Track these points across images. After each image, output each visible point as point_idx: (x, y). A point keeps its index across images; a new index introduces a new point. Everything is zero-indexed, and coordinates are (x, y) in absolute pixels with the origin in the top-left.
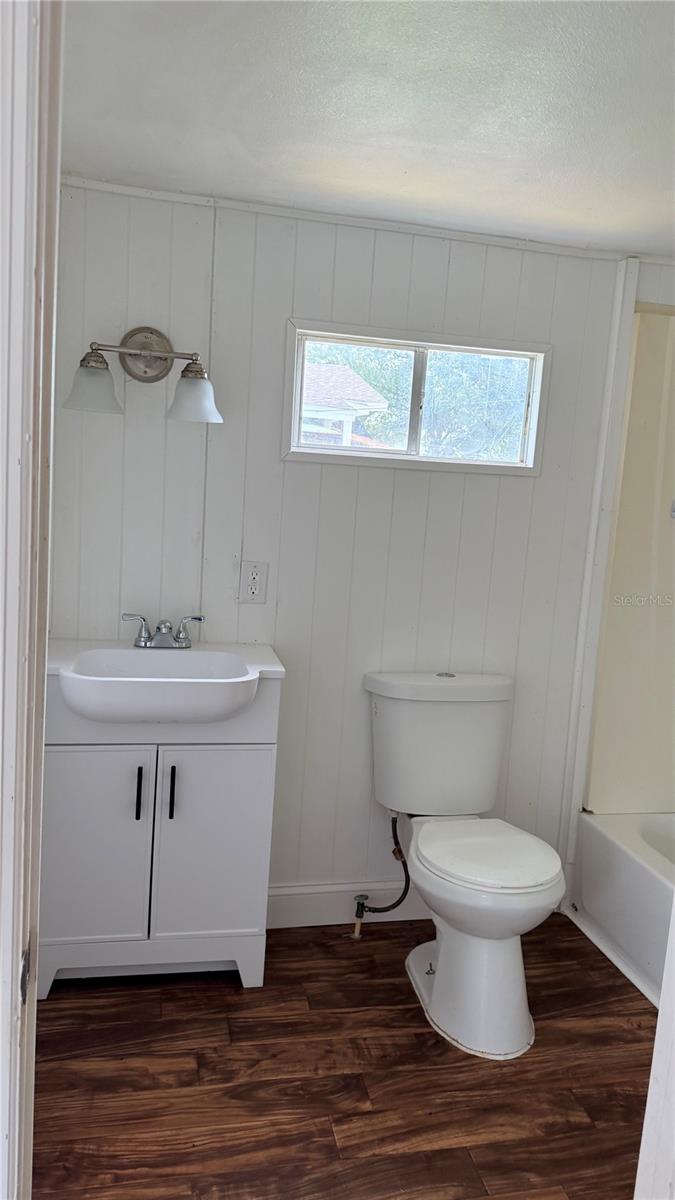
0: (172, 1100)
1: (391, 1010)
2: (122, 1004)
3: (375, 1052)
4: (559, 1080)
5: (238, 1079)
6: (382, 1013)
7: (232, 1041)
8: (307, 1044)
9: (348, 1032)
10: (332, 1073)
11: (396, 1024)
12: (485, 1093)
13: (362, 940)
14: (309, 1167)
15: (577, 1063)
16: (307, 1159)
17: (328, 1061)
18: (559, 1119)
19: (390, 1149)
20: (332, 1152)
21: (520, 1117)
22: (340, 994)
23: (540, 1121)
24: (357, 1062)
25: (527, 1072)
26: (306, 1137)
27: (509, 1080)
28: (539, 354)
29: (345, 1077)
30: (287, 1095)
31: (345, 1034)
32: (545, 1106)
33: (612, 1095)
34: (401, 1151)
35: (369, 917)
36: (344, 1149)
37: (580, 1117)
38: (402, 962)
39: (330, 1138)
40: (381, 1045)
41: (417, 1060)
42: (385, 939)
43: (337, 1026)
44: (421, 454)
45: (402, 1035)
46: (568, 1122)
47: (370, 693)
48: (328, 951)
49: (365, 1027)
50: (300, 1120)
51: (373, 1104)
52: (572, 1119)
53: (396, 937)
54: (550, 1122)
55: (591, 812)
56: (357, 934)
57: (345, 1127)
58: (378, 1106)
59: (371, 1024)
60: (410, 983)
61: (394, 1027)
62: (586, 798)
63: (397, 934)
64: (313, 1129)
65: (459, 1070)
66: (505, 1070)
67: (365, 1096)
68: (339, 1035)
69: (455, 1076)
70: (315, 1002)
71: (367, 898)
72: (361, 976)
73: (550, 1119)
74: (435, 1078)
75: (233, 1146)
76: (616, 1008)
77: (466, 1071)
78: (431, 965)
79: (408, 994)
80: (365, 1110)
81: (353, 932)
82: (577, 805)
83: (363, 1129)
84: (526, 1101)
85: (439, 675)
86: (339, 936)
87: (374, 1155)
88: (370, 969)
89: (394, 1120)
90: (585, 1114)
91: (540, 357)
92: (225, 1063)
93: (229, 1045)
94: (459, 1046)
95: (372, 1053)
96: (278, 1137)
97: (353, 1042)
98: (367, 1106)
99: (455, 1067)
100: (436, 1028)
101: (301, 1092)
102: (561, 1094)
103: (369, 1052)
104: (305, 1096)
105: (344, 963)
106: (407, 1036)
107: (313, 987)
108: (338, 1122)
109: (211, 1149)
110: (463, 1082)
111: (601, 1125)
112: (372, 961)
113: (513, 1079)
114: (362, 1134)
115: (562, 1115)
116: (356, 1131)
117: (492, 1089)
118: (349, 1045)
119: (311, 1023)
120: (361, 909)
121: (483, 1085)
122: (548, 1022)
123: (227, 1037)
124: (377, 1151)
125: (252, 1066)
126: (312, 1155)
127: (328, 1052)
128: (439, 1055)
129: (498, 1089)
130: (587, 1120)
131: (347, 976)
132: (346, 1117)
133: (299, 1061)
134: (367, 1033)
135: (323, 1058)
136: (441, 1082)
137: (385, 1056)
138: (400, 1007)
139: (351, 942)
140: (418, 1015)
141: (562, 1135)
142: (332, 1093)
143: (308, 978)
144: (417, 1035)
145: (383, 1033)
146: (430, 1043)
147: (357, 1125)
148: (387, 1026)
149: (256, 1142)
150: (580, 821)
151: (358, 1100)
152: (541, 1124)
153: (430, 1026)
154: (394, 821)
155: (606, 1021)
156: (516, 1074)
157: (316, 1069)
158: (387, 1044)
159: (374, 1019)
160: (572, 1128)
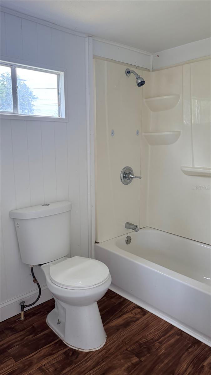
1: (50, 346)
3: (51, 370)
4: (122, 347)
6: (46, 349)
9: (36, 365)
11: (54, 352)
12: (99, 367)
13: (26, 319)
15: (124, 337)
18: (129, 364)
21: (116, 370)
22: (26, 348)
23: (123, 368)
25: (110, 349)
27: (105, 357)
28: (62, 72)
31: (35, 367)
32: (122, 361)
33: (140, 345)
35: (26, 309)
37: (135, 360)
38: (45, 323)
40: (52, 365)
41: (69, 364)
42: (34, 315)
43: (30, 365)
44: (19, 114)
45: (59, 355)
46: (132, 364)
47: (14, 219)
48: (14, 330)
49: (42, 359)
52: (133, 362)
53: (38, 314)
54: (127, 367)
55: (99, 243)
56: (22, 318)
59: (44, 356)
60: (52, 331)
61: (54, 354)
62: (96, 238)
63: (39, 311)
65: (86, 361)
66: (102, 352)
68: (33, 369)
69: (86, 365)
70: (16, 358)
71: (24, 302)
72: (31, 336)
73: (126, 366)
74: (78, 370)
76: (125, 310)
77: (89, 360)
78: (58, 320)
79: (52, 336)
81: (21, 317)
82: (94, 241)
84: (115, 362)
85: (43, 205)
86: (15, 322)
88: (34, 331)
90: (136, 357)
91: (62, 74)
94: (82, 351)
95: (50, 370)
97: (40, 369)
99: (84, 361)
100: (70, 346)
102: (125, 353)
103: (49, 370)
105: (22, 333)
106: (61, 355)
107: (11, 351)
110: (90, 365)
111: (142, 359)
112: (33, 327)
113: (107, 356)
115: (129, 362)
117: (102, 363)
118: (39, 372)
119: (19, 368)
120: (23, 307)
121: (98, 364)
122: (107, 325)
128: (76, 358)
129: (104, 362)
130: (138, 359)
131: (25, 339)
134: (44, 362)
136: (82, 370)
137: (56, 370)
138: (53, 343)
139: (22, 322)
140: (61, 344)
141: (133, 371)
143: (9, 347)
144: (64, 353)
145: (50, 358)
146: (71, 354)
148: (51, 354)
150: (95, 246)
152: (124, 370)
153: (68, 347)
154: (32, 269)
155: (125, 316)
156: (106, 353)
158: (54, 363)
159: (44, 354)
160: (135, 365)
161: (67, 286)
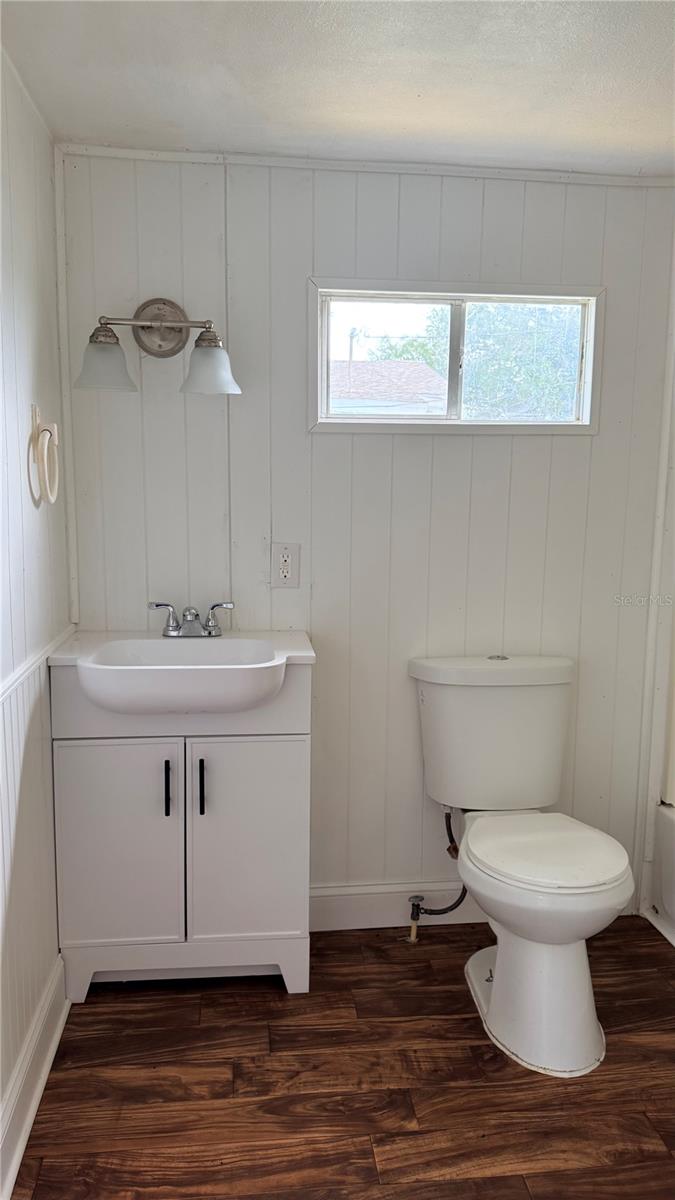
0: (203, 1113)
1: (447, 1020)
2: (161, 1009)
3: (425, 1066)
4: (632, 1101)
5: (275, 1091)
6: (435, 1023)
7: (271, 1050)
8: (352, 1055)
9: (396, 1043)
10: (377, 1087)
11: (450, 1035)
12: (545, 1114)
13: (419, 943)
14: (345, 1192)
15: (652, 1083)
16: (342, 1183)
17: (372, 1074)
18: (630, 1147)
19: (436, 1175)
20: (371, 1176)
21: (587, 1143)
22: (391, 1002)
23: (609, 1148)
24: (404, 1076)
25: (596, 1091)
26: (343, 1158)
27: (572, 1100)
28: (591, 299)
29: (392, 1092)
30: (327, 1110)
31: (395, 1045)
32: (615, 1131)
34: (448, 1177)
35: (426, 920)
36: (385, 1172)
37: (655, 1145)
38: (461, 968)
39: (371, 1160)
40: (431, 1058)
41: (471, 1076)
42: (441, 943)
43: (386, 1036)
44: (462, 418)
45: (458, 1047)
46: (642, 1151)
47: (417, 680)
48: (381, 955)
49: (415, 1038)
50: (339, 1139)
51: (419, 1123)
52: (645, 1147)
53: (453, 942)
54: (620, 1150)
55: (670, 805)
56: (413, 938)
57: (388, 1148)
58: (424, 1126)
59: (424, 1034)
60: (469, 991)
61: (448, 1039)
62: (664, 791)
63: (458, 938)
64: (352, 1149)
65: (518, 1088)
66: (570, 1089)
67: (411, 1114)
68: (387, 1046)
69: (512, 1094)
70: (363, 1010)
71: (422, 899)
72: (415, 983)
73: (620, 1146)
74: (489, 1096)
75: (264, 1166)
77: (527, 1089)
78: (491, 971)
79: (465, 1002)
80: (411, 1130)
81: (409, 935)
82: (654, 796)
83: (407, 1151)
84: (592, 1124)
85: (490, 658)
86: (394, 940)
87: (418, 1181)
88: (426, 974)
89: (441, 1142)
90: (661, 1142)
91: (592, 302)
92: (262, 1074)
93: (269, 1055)
94: (520, 1062)
95: (423, 1067)
96: (312, 1157)
97: (403, 1055)
98: (413, 1125)
99: (513, 1085)
100: (494, 1041)
101: (341, 1108)
102: (632, 1118)
103: (419, 1065)
104: (345, 1112)
105: (398, 968)
106: (463, 1048)
107: (362, 994)
108: (380, 1142)
109: (242, 1167)
110: (521, 1101)
112: (429, 967)
113: (579, 1100)
114: (406, 1157)
115: (632, 1141)
116: (399, 1153)
117: (555, 1110)
118: (398, 1058)
119: (358, 1032)
120: (416, 911)
121: (544, 1106)
122: (621, 1035)
123: (267, 1046)
124: (421, 1176)
125: (292, 1078)
126: (351, 1179)
127: (373, 1064)
128: (498, 1070)
129: (562, 1110)
130: (663, 1148)
131: (399, 983)
132: (390, 1137)
133: (342, 1074)
134: (419, 1045)
135: (368, 1071)
136: (497, 1101)
137: (436, 1071)
138: (456, 1017)
139: (407, 945)
140: (476, 1026)
141: (633, 1166)
142: (375, 1110)
143: (359, 984)
144: (472, 1047)
145: (435, 1044)
146: (487, 1057)
147: (401, 1146)
148: (441, 1037)
149: (289, 1161)
150: (658, 816)
151: (404, 1119)
152: (608, 1152)
153: (489, 1039)
154: (448, 817)
156: (582, 1093)
157: (360, 1083)
158: (439, 1057)
159: (426, 1029)
160: (643, 1157)
161: (490, 868)
